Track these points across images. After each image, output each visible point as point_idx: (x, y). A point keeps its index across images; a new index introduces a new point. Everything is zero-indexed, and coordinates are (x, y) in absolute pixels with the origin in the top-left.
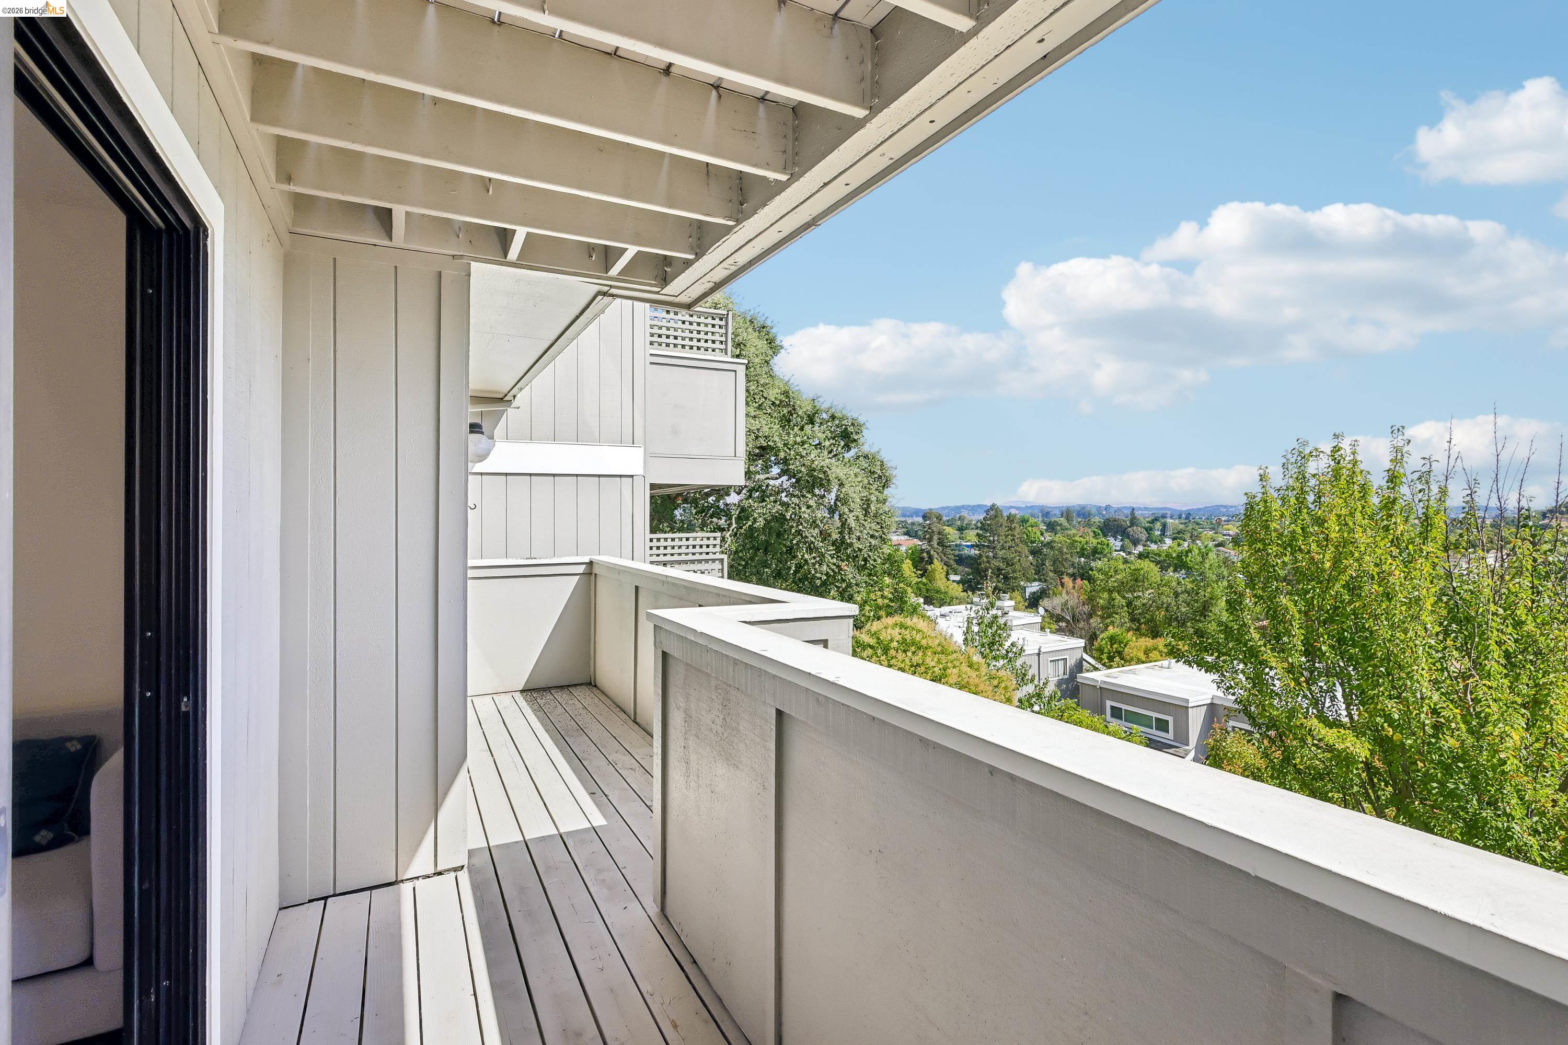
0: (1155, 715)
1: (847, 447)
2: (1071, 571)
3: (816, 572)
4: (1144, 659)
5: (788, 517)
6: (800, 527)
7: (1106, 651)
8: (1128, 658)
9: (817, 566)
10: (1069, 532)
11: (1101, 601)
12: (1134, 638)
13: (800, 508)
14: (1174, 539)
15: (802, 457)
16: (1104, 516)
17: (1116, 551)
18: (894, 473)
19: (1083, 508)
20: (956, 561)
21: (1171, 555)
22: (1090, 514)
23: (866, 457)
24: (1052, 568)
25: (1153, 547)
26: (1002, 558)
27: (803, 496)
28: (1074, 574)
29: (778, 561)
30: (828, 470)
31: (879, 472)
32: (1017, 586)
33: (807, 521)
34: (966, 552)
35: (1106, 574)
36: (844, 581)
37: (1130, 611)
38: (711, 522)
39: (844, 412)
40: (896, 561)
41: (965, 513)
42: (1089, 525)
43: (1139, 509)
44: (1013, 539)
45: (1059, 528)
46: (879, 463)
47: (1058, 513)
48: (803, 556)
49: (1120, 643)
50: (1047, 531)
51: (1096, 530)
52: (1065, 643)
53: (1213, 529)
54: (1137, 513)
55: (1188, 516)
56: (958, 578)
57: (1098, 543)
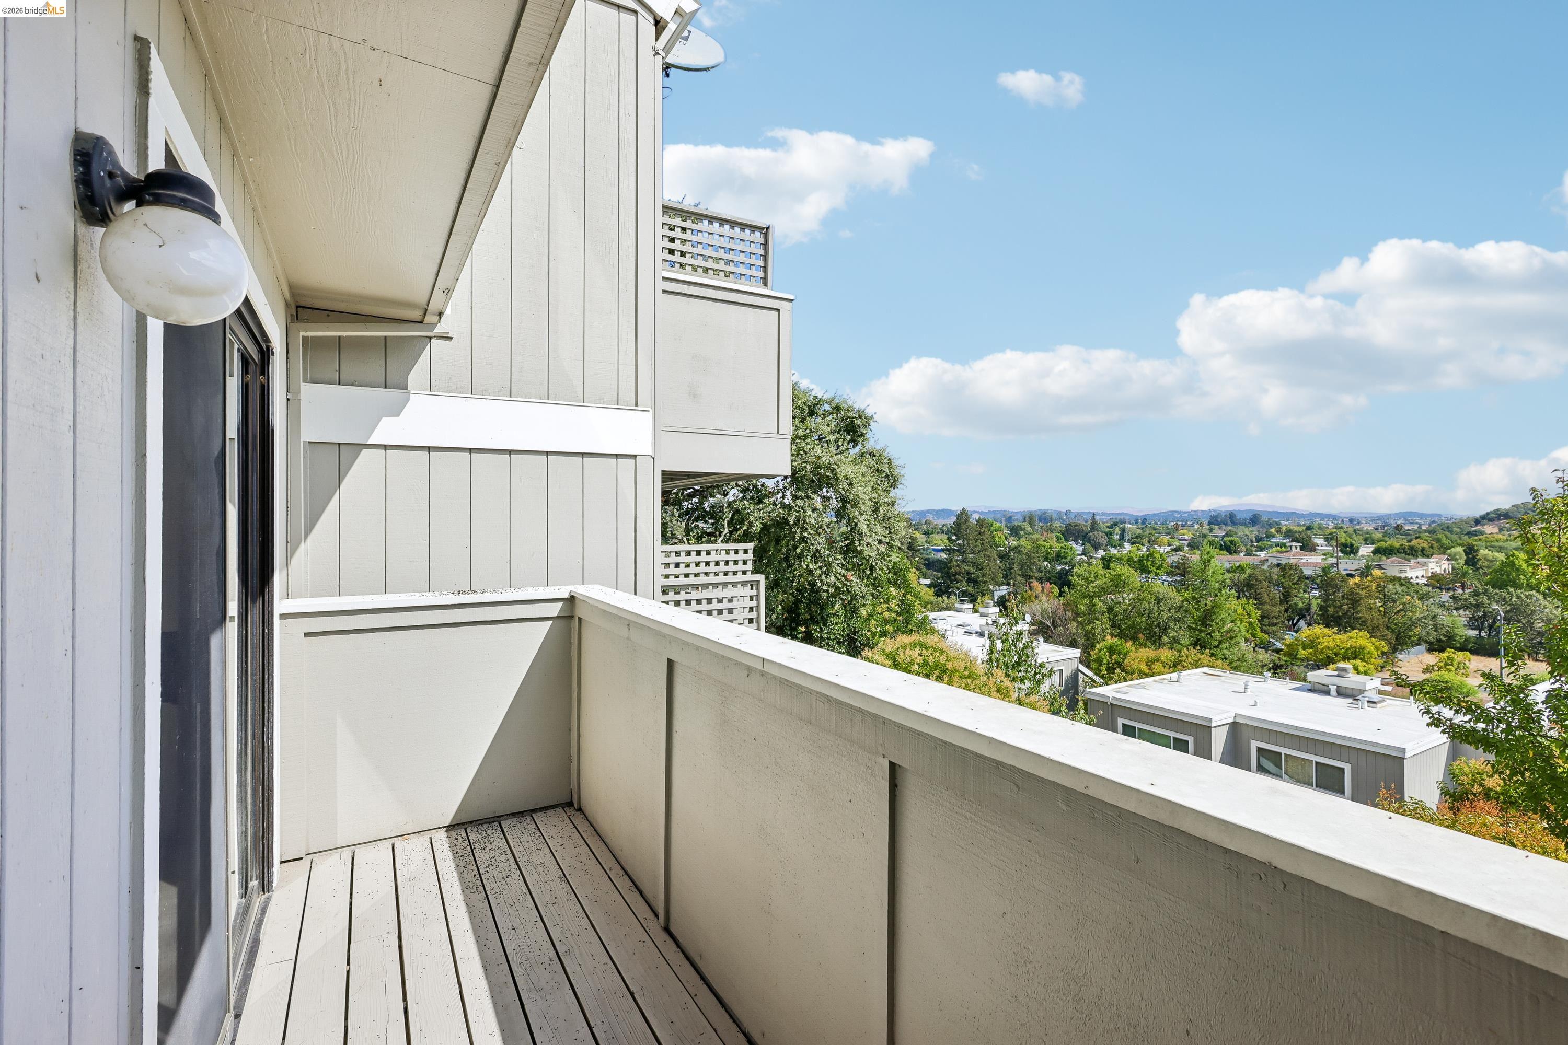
0: (1172, 734)
1: (854, 442)
2: (1038, 575)
3: (823, 584)
4: (1146, 671)
5: (792, 523)
6: (805, 534)
7: (1105, 661)
8: (1130, 669)
9: (823, 577)
10: (1033, 537)
11: (1082, 607)
12: (1133, 649)
13: (805, 512)
14: (1133, 543)
15: (806, 453)
16: (1064, 520)
17: (1079, 555)
18: (902, 472)
19: (1045, 513)
20: (925, 564)
21: (1133, 559)
22: (1051, 519)
23: (872, 454)
24: (1020, 572)
25: (1114, 551)
26: (972, 562)
27: (808, 497)
28: (1041, 578)
29: (776, 570)
30: (836, 467)
31: (887, 470)
32: (987, 590)
33: (813, 527)
34: (933, 556)
35: (1086, 579)
36: (849, 592)
37: (1111, 617)
38: (697, 526)
39: (851, 403)
40: (901, 570)
41: (930, 517)
42: (1051, 530)
43: (1099, 514)
44: (983, 544)
45: (1022, 532)
46: (886, 461)
47: (1020, 517)
48: (807, 566)
49: (1120, 653)
50: (1010, 535)
51: (1058, 534)
52: (1060, 653)
53: (1169, 534)
54: (1097, 518)
55: (1144, 521)
56: (928, 582)
57: (1062, 547)
